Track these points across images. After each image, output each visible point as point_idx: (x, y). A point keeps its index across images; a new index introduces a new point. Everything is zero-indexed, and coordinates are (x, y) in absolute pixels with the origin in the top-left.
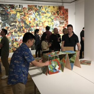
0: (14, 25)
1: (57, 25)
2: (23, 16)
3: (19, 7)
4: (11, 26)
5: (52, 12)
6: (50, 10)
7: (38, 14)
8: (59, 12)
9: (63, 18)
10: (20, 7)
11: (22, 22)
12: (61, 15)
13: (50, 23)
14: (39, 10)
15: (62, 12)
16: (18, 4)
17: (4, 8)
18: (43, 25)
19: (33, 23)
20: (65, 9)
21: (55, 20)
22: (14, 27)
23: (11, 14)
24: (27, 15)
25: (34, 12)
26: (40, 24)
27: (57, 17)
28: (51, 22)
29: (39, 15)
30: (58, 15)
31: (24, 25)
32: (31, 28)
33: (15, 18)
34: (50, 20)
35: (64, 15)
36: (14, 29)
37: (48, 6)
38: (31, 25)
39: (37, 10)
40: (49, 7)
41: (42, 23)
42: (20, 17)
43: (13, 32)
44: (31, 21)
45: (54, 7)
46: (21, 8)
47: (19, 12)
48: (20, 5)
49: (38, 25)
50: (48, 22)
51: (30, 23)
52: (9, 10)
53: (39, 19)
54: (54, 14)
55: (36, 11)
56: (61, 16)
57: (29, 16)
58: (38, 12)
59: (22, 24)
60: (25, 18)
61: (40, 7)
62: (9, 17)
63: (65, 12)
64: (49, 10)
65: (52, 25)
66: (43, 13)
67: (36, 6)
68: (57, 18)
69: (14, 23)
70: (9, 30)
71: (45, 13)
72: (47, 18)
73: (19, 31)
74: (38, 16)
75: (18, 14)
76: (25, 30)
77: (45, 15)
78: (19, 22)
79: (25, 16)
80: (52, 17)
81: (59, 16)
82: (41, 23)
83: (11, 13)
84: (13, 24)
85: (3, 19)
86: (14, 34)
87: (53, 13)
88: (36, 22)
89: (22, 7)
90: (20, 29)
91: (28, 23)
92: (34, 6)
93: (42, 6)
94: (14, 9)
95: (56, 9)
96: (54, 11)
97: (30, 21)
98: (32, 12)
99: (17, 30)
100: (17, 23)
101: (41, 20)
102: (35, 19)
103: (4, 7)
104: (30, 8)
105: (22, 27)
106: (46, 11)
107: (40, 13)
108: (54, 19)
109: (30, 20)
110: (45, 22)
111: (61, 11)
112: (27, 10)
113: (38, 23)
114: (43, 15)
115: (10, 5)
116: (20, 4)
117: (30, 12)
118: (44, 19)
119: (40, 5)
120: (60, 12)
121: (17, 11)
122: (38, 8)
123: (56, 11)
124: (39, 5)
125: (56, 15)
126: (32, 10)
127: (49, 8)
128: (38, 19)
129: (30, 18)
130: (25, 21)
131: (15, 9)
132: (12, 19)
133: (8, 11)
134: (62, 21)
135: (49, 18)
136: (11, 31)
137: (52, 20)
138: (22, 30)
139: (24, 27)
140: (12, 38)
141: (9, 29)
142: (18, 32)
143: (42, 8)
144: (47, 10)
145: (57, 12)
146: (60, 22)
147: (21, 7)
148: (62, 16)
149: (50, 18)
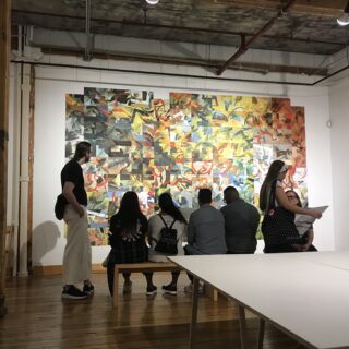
0: (120, 154)
1: (266, 157)
2: (152, 126)
3: (141, 96)
4: (111, 155)
5: (249, 115)
6: (241, 110)
7: (200, 120)
8: (274, 116)
9: (287, 137)
10: (144, 99)
11: (147, 145)
12: (280, 127)
13: (242, 153)
14: (205, 108)
16: (139, 91)
17: (96, 101)
18: (216, 158)
19: (184, 149)
20: (293, 108)
21: (259, 143)
22: (122, 159)
23: (114, 119)
24: (167, 124)
25: (190, 115)
26: (205, 152)
27: (266, 132)
28: (245, 149)
29: (205, 123)
30: (270, 125)
31: (152, 156)
32: (174, 163)
33: (126, 132)
34: (240, 140)
35: (289, 127)
36: (120, 167)
37: (235, 95)
38: (175, 155)
39: (200, 107)
40: (239, 99)
41: (214, 150)
42: (144, 127)
43: (115, 176)
44: (178, 143)
45: (255, 100)
46: (147, 102)
47: (142, 113)
48: (145, 93)
49: (201, 156)
50: (236, 147)
51: (174, 150)
52: (110, 108)
53: (203, 138)
54: (256, 122)
55: (195, 111)
56: (280, 131)
57: (172, 127)
58: (203, 116)
59: (148, 152)
60: (158, 134)
61: (208, 100)
62: (110, 126)
63: (293, 119)
64: (239, 108)
65: (248, 158)
66: (219, 118)
67: (197, 95)
68: (266, 136)
69: (124, 148)
70: (105, 170)
71: (225, 119)
72: (232, 135)
73: (136, 172)
74: (201, 128)
75: (138, 120)
76: (157, 171)
77: (224, 125)
78: (140, 145)
79: (158, 124)
80: (250, 134)
81: (271, 131)
82: (210, 149)
83: (118, 115)
84: (118, 149)
85: (90, 132)
86: (118, 180)
87: (251, 119)
88: (193, 145)
89: (152, 98)
90: (140, 167)
91: (168, 150)
92: (188, 95)
93: (215, 98)
94: (126, 105)
95: (262, 105)
96: (256, 114)
97: (173, 143)
98: (181, 113)
99: (130, 169)
100: (133, 149)
101: (210, 141)
102: (189, 137)
103: (97, 98)
104: (177, 102)
105: (147, 161)
106: (226, 114)
107: (209, 118)
108: (255, 140)
109: (173, 139)
110: (224, 146)
111: (281, 115)
112: (168, 107)
113: (200, 148)
114: (217, 125)
115: (115, 91)
116: (145, 89)
117: (176, 116)
118: (222, 138)
119: (209, 94)
120: (278, 116)
121: (135, 111)
122: (202, 103)
123: (262, 113)
124: (205, 93)
125: (264, 126)
126: (182, 108)
127: (239, 104)
128: (199, 138)
129: (173, 134)
130: (158, 142)
131: (130, 103)
132: (116, 135)
133: (106, 107)
134: (283, 147)
135: (237, 134)
136: (111, 172)
137: (248, 141)
138: (145, 170)
139: (152, 162)
140: (110, 194)
141: (106, 165)
142: (133, 177)
143: (214, 102)
144: (230, 109)
145: (267, 116)
146: (276, 149)
147: (148, 97)
148: (284, 131)
149: (240, 136)
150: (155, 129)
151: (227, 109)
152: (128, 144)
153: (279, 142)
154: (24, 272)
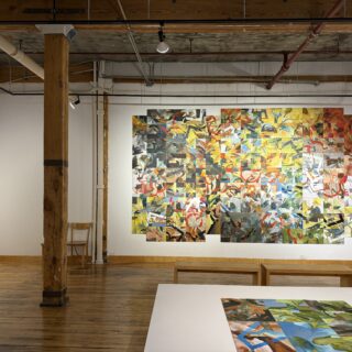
0: (177, 165)
1: (315, 166)
2: (204, 140)
3: (195, 114)
4: (169, 166)
5: (299, 126)
6: (291, 121)
7: (249, 132)
8: (325, 126)
9: (339, 145)
10: (198, 116)
11: (200, 156)
12: (332, 136)
13: (291, 162)
14: (255, 121)
15: (334, 126)
16: (194, 109)
17: (156, 121)
18: (265, 167)
19: (234, 160)
20: (346, 116)
21: (309, 152)
22: (177, 169)
23: (172, 135)
24: (218, 138)
25: (239, 129)
26: (254, 162)
27: (316, 142)
28: (294, 158)
29: (254, 135)
30: (321, 134)
31: (204, 166)
32: (224, 173)
33: (181, 147)
34: (289, 150)
35: (341, 136)
36: (176, 176)
37: (284, 107)
38: (225, 165)
39: (250, 121)
40: (289, 111)
41: (263, 160)
42: (197, 141)
43: (172, 184)
44: (228, 154)
45: (305, 111)
46: (200, 119)
47: (196, 129)
48: (198, 111)
49: (249, 165)
50: (285, 156)
51: (224, 160)
52: (169, 125)
53: (252, 149)
54: (307, 132)
55: (244, 124)
56: (331, 140)
57: (222, 140)
58: (252, 129)
59: (201, 163)
60: (210, 147)
61: (258, 113)
62: (168, 141)
63: (346, 127)
64: (289, 120)
65: (297, 167)
66: (269, 130)
67: (247, 110)
68: (317, 146)
69: (179, 160)
70: (163, 178)
71: (273, 130)
72: (280, 145)
73: (191, 180)
74: (250, 140)
75: (192, 135)
76: (208, 179)
77: (273, 136)
78: (193, 157)
79: (210, 138)
80: (300, 143)
81: (322, 140)
82: (258, 159)
83: (174, 131)
84: (174, 161)
85: (152, 147)
86: (174, 188)
87: (301, 130)
88: (242, 155)
89: (205, 115)
90: (194, 176)
91: (219, 161)
92: (239, 110)
93: (264, 111)
94: (182, 122)
95: (312, 116)
96: (306, 125)
97: (223, 155)
98: (231, 127)
99: (184, 178)
100: (188, 160)
101: (258, 152)
102: (239, 148)
103: (158, 118)
104: (228, 117)
105: (199, 171)
106: (276, 126)
107: (258, 130)
108: (305, 150)
109: (223, 150)
110: (272, 156)
112: (219, 123)
113: (249, 159)
114: (267, 136)
115: (172, 111)
116: (198, 107)
117: (226, 130)
118: (270, 148)
119: (259, 108)
120: (329, 125)
121: (190, 127)
122: (251, 116)
123: (313, 122)
124: (255, 107)
125: (314, 136)
126: (232, 122)
127: (289, 116)
128: (248, 148)
129: (223, 147)
130: (209, 154)
131: (185, 121)
132: (173, 149)
133: (165, 126)
134: (334, 156)
135: (287, 144)
136: (169, 180)
137: (297, 151)
138: (198, 178)
139: (204, 171)
140: (168, 199)
141: (165, 174)
142: (188, 185)
143: (263, 115)
144: (279, 121)
145: (317, 127)
146: (327, 158)
147: (201, 115)
148: (337, 140)
149: (289, 146)
150: (207, 143)
151: (276, 121)
152: (184, 156)
153: (330, 152)
154: (100, 260)
